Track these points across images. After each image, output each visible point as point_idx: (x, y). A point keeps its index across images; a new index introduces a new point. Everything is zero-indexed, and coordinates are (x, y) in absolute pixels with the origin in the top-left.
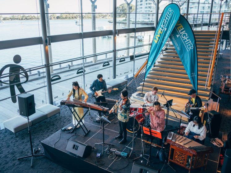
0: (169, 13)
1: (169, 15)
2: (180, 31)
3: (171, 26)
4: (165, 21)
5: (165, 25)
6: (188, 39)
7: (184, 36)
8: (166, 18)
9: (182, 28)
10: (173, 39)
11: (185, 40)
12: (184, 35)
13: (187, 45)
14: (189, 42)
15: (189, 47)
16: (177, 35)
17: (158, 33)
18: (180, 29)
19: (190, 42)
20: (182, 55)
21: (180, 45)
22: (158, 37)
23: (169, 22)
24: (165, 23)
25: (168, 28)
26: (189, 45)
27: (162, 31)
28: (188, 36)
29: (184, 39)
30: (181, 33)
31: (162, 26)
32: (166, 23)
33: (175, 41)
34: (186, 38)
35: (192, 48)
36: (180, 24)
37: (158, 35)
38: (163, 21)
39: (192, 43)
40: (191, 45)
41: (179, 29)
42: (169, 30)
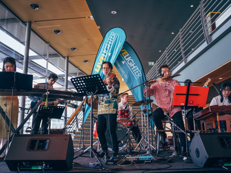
0: (113, 37)
1: (112, 39)
2: (125, 57)
3: (116, 50)
4: (107, 46)
5: (108, 50)
6: (135, 65)
7: (131, 63)
8: (108, 43)
9: (127, 54)
10: (119, 65)
11: (132, 67)
12: (130, 61)
13: (135, 72)
14: (136, 69)
15: (137, 74)
16: (122, 62)
17: (100, 60)
18: (125, 55)
19: (138, 68)
20: (131, 84)
21: (127, 72)
22: (99, 65)
23: (114, 46)
24: (108, 48)
25: (112, 52)
26: (137, 72)
27: (104, 57)
28: (134, 63)
29: (130, 66)
30: (126, 60)
31: (104, 52)
32: (110, 48)
33: (121, 69)
34: (133, 65)
35: (140, 75)
36: (125, 50)
37: (100, 62)
38: (106, 46)
39: (140, 70)
40: (139, 72)
41: (123, 55)
42: (114, 55)
